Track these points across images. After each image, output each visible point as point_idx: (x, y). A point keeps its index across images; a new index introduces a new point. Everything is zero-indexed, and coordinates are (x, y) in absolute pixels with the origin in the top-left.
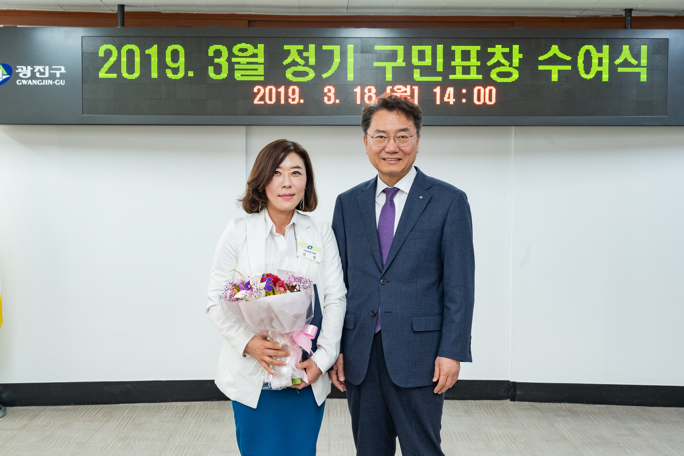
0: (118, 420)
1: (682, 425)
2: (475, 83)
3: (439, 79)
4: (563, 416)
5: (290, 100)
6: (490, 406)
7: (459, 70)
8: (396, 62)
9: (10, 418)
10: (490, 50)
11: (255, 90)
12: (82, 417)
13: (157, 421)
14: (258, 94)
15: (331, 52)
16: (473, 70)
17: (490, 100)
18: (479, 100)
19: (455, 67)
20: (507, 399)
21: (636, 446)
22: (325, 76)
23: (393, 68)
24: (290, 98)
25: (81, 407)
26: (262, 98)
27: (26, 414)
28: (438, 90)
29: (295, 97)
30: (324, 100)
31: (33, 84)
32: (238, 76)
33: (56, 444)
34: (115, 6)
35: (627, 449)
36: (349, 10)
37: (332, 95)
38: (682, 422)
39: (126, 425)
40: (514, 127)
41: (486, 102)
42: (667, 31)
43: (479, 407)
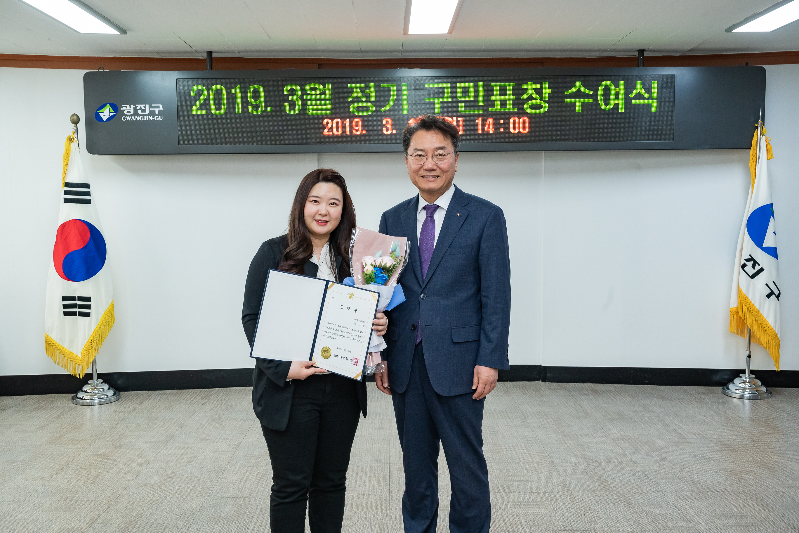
0: (213, 403)
1: (686, 402)
2: (511, 114)
3: (481, 111)
4: (586, 395)
5: (354, 132)
6: (525, 386)
7: (497, 104)
8: (444, 97)
9: (123, 402)
10: (524, 86)
11: (325, 123)
12: (183, 400)
13: (246, 403)
14: (327, 126)
15: (389, 90)
16: (510, 104)
17: (524, 128)
18: (514, 129)
19: (493, 101)
20: (539, 381)
21: (649, 421)
22: (383, 110)
23: (442, 102)
24: (354, 129)
25: (184, 391)
26: (331, 130)
27: (137, 399)
28: (479, 121)
29: (358, 129)
30: (383, 131)
31: (136, 120)
32: (310, 111)
33: (160, 424)
34: (204, 52)
35: (641, 424)
36: (404, 54)
37: (389, 126)
38: (686, 399)
39: (220, 406)
40: (544, 151)
41: (520, 130)
42: (674, 68)
43: (516, 388)
